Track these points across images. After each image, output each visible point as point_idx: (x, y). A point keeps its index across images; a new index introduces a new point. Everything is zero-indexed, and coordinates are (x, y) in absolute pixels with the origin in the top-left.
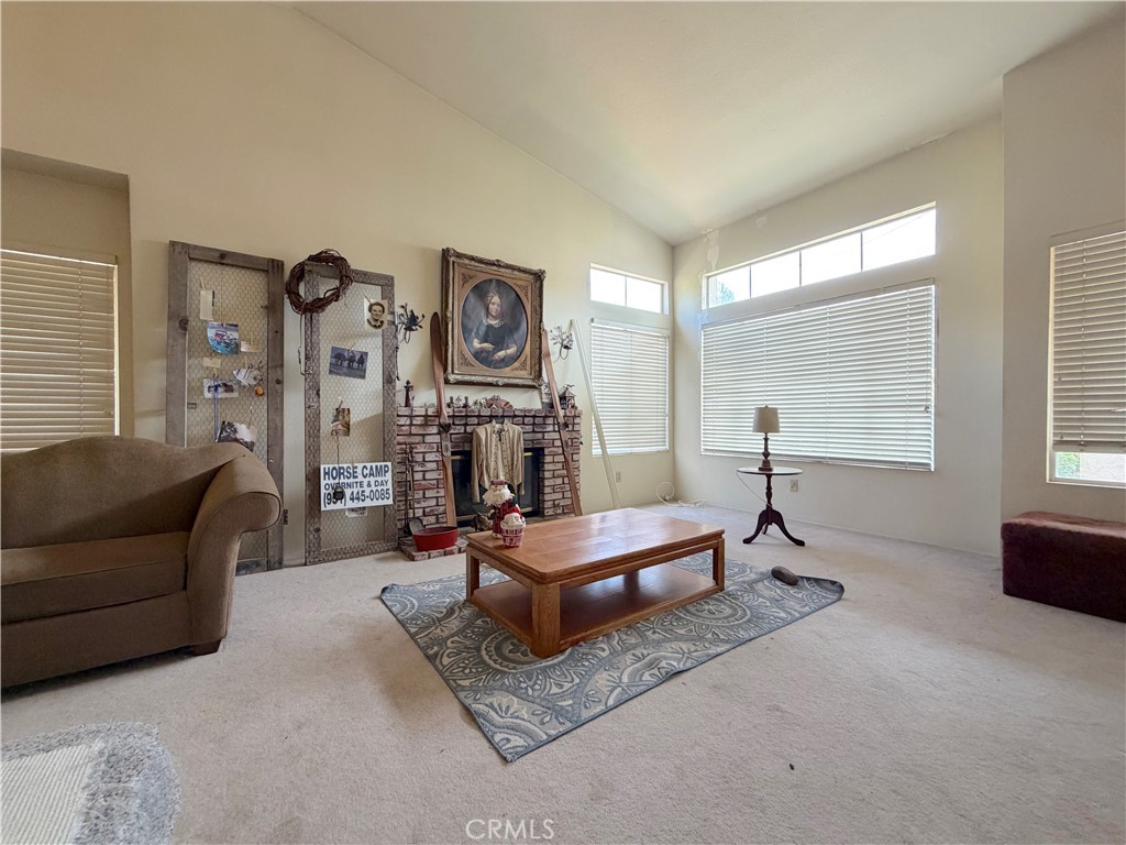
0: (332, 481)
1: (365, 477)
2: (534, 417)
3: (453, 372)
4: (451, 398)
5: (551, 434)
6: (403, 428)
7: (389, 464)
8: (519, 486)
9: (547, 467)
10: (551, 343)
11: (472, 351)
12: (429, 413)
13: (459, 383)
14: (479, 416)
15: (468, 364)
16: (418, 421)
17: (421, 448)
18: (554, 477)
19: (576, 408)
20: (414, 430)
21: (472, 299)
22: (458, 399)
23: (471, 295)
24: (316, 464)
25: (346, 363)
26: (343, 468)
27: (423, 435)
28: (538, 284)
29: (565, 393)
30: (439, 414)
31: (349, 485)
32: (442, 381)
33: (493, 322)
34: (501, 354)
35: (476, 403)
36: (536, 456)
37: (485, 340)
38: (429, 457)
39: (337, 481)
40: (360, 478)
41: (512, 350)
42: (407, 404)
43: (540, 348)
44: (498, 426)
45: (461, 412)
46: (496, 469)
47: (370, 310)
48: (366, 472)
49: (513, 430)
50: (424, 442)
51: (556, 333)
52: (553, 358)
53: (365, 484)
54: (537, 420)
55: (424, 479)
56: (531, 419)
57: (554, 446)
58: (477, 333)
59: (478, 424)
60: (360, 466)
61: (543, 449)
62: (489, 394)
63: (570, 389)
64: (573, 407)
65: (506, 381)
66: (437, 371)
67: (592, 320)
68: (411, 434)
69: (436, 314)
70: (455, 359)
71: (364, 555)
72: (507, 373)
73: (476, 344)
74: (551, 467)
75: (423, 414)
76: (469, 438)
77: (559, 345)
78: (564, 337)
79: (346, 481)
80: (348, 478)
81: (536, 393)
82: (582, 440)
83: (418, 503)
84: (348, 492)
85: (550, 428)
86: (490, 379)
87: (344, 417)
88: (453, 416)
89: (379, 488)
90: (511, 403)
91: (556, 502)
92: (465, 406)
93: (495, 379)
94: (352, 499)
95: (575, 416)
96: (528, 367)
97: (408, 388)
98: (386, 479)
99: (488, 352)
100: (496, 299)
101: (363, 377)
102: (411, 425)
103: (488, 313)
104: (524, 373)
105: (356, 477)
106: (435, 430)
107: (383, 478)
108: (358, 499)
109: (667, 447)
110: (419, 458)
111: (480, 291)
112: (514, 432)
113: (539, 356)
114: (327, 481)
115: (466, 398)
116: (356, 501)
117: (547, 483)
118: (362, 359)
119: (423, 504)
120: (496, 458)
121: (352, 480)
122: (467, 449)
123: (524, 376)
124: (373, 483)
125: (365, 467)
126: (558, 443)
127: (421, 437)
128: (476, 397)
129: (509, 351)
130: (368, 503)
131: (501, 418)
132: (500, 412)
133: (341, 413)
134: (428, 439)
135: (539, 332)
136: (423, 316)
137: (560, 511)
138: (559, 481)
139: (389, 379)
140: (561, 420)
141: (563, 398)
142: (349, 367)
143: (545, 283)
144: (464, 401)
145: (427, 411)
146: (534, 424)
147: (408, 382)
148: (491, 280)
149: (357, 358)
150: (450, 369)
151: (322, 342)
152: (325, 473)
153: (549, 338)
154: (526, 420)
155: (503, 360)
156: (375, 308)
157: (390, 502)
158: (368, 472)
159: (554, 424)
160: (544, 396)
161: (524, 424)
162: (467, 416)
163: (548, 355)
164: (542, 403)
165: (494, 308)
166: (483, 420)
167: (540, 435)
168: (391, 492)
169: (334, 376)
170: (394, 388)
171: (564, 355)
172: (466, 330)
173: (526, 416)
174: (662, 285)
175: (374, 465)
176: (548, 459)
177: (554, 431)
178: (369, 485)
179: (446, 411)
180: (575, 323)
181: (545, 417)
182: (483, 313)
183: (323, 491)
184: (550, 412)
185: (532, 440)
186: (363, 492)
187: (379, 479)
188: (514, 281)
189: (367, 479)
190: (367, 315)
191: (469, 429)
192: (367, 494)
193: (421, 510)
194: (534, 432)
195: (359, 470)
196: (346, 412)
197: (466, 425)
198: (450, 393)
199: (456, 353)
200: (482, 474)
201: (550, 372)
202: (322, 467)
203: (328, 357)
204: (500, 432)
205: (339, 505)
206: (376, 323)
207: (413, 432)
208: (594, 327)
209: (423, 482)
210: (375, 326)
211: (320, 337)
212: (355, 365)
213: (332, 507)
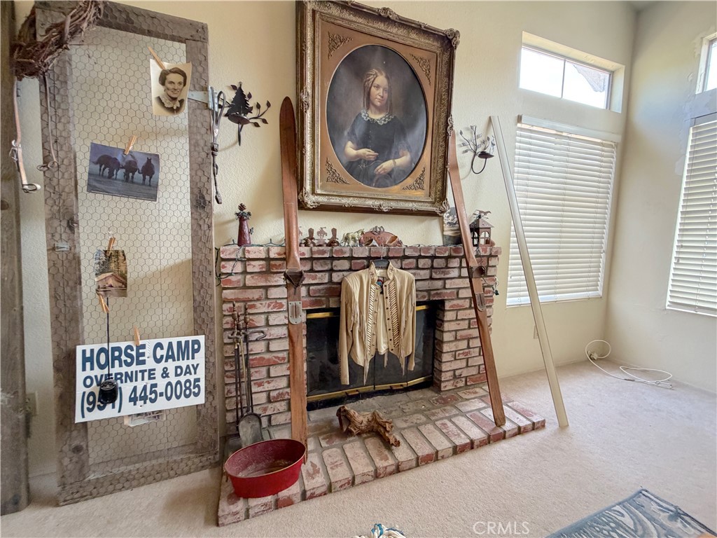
0: (97, 372)
1: (158, 361)
2: (433, 258)
3: (313, 193)
4: (311, 231)
5: (456, 282)
6: (233, 278)
7: (201, 338)
8: (408, 358)
9: (447, 326)
10: (459, 150)
11: (345, 160)
12: (272, 255)
13: (322, 208)
14: (351, 258)
15: (338, 180)
16: (255, 267)
17: (262, 307)
18: (456, 339)
19: (493, 244)
20: (250, 281)
21: (345, 78)
22: (322, 232)
23: (342, 71)
24: (70, 345)
25: (121, 173)
26: (119, 349)
27: (266, 288)
28: (446, 57)
29: (477, 221)
30: (286, 257)
31: (129, 377)
32: (294, 204)
33: (378, 117)
34: (388, 165)
35: (346, 239)
36: (432, 313)
37: (363, 143)
38: (274, 319)
39: (105, 371)
40: (150, 364)
41: (403, 160)
42: (242, 241)
43: (445, 158)
44: (379, 272)
45: (324, 252)
46: (375, 334)
47: (163, 79)
48: (159, 353)
49: (401, 278)
50: (267, 298)
51: (467, 135)
52: (463, 171)
53: (158, 373)
54: (437, 263)
55: (268, 351)
56: (428, 262)
57: (458, 298)
58: (352, 132)
59: (350, 270)
60: (150, 344)
61: (442, 302)
62: (366, 225)
63: (484, 218)
64: (488, 242)
65: (394, 205)
66: (287, 190)
67: (519, 119)
68: (245, 287)
69: (287, 100)
70: (318, 172)
71: (162, 479)
72: (396, 194)
73: (351, 150)
74: (452, 326)
75: (263, 256)
76: (336, 290)
77: (471, 154)
78: (478, 142)
79: (124, 369)
80: (129, 365)
81: (434, 223)
82: (497, 288)
83: (260, 385)
84: (126, 388)
85: (455, 273)
86: (369, 203)
87: (118, 266)
88: (311, 259)
89: (183, 379)
90: (400, 238)
91: (458, 373)
92: (332, 243)
93: (377, 203)
94: (133, 400)
95: (491, 256)
96: (426, 185)
97: (242, 217)
98: (195, 362)
99: (368, 162)
100: (381, 80)
101: (153, 197)
102: (245, 272)
103: (369, 102)
104: (420, 194)
105: (143, 362)
106: (280, 280)
107: (190, 362)
108: (144, 398)
109: (600, 292)
110: (260, 320)
111: (357, 65)
112: (402, 282)
113: (443, 169)
114: (88, 372)
115: (334, 231)
116: (140, 403)
117: (446, 348)
118: (150, 168)
119: (267, 387)
120: (376, 319)
121: (134, 368)
122: (333, 305)
123: (420, 197)
124: (171, 372)
125: (159, 345)
126: (468, 293)
127: (262, 291)
128: (347, 228)
129: (399, 161)
130: (162, 404)
131: (383, 261)
132: (383, 252)
133: (111, 259)
134: (274, 293)
135: (444, 134)
136: (269, 105)
137: (462, 384)
138: (463, 344)
139: (201, 202)
140: (474, 264)
141: (475, 229)
142: (127, 179)
143: (458, 52)
144: (330, 236)
145: (268, 251)
146: (432, 267)
147: (242, 207)
148: (374, 48)
149: (141, 165)
150: (308, 187)
151: (75, 134)
152: (85, 360)
153: (458, 143)
154: (422, 263)
155: (390, 174)
156: (172, 77)
157: (201, 400)
158: (164, 352)
159: (461, 267)
160: (446, 227)
161: (417, 268)
162: (332, 258)
163: (456, 167)
164: (443, 236)
165: (378, 94)
166: (357, 264)
167: (439, 284)
168: (202, 384)
169: (100, 196)
170: (209, 215)
171: (477, 168)
172: (334, 128)
173: (420, 257)
174: (612, 74)
175: (174, 341)
176: (449, 316)
177: (460, 277)
178: (165, 374)
179: (299, 252)
180: (495, 121)
181: (450, 257)
182: (361, 102)
183: (80, 389)
184: (456, 250)
185: (428, 291)
186: (155, 385)
187: (183, 364)
188: (410, 50)
189: (163, 364)
190: (156, 89)
191: (336, 277)
192: (160, 389)
193: (264, 395)
194: (431, 278)
195: (148, 351)
196: (121, 258)
197: (331, 271)
198: (307, 224)
199: (318, 162)
200: (353, 344)
201: (458, 192)
202: (79, 349)
203: (86, 163)
204: (381, 282)
205: (109, 412)
206: (172, 104)
207: (248, 283)
208: (522, 129)
209: (267, 356)
210: (171, 110)
211: (71, 127)
212: (138, 176)
213: (96, 415)
